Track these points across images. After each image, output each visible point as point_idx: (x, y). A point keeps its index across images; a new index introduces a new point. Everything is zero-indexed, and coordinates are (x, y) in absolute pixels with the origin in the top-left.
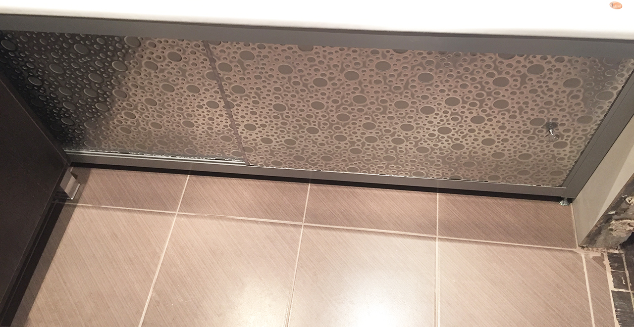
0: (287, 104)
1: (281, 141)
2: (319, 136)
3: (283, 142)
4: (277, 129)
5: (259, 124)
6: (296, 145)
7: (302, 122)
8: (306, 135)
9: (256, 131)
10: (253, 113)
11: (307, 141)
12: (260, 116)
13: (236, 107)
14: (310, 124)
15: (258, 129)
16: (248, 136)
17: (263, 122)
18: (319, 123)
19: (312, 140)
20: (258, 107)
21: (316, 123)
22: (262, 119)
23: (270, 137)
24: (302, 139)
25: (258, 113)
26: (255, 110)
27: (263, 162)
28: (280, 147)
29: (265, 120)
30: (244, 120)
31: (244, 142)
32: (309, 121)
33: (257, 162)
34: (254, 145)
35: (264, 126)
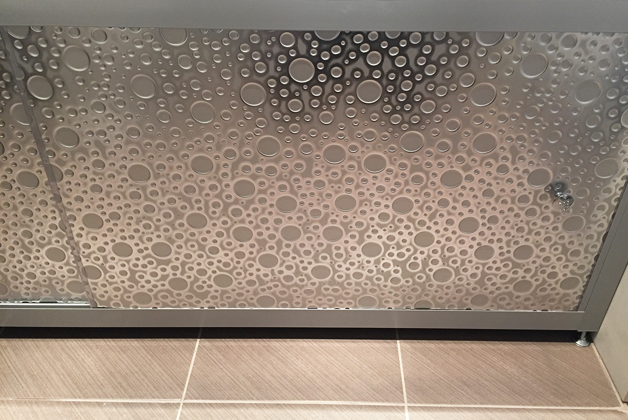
0: (151, 165)
1: (147, 249)
2: (208, 232)
3: (150, 251)
4: (138, 221)
5: (108, 213)
6: (172, 256)
7: (179, 204)
8: (186, 231)
9: (104, 230)
10: (97, 189)
11: (189, 244)
12: (108, 194)
13: (66, 179)
14: (192, 208)
15: (107, 225)
16: (90, 242)
17: (113, 209)
18: (207, 203)
19: (197, 241)
20: (103, 174)
21: (202, 205)
22: (112, 201)
23: (128, 241)
24: (180, 242)
25: (105, 188)
26: (98, 182)
27: (119, 298)
28: (145, 262)
29: (116, 204)
30: (82, 205)
31: (84, 257)
32: (189, 200)
33: (110, 299)
34: (101, 261)
35: (115, 216)
